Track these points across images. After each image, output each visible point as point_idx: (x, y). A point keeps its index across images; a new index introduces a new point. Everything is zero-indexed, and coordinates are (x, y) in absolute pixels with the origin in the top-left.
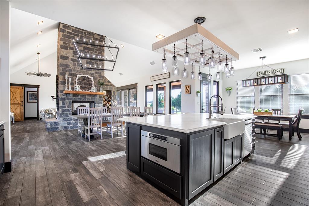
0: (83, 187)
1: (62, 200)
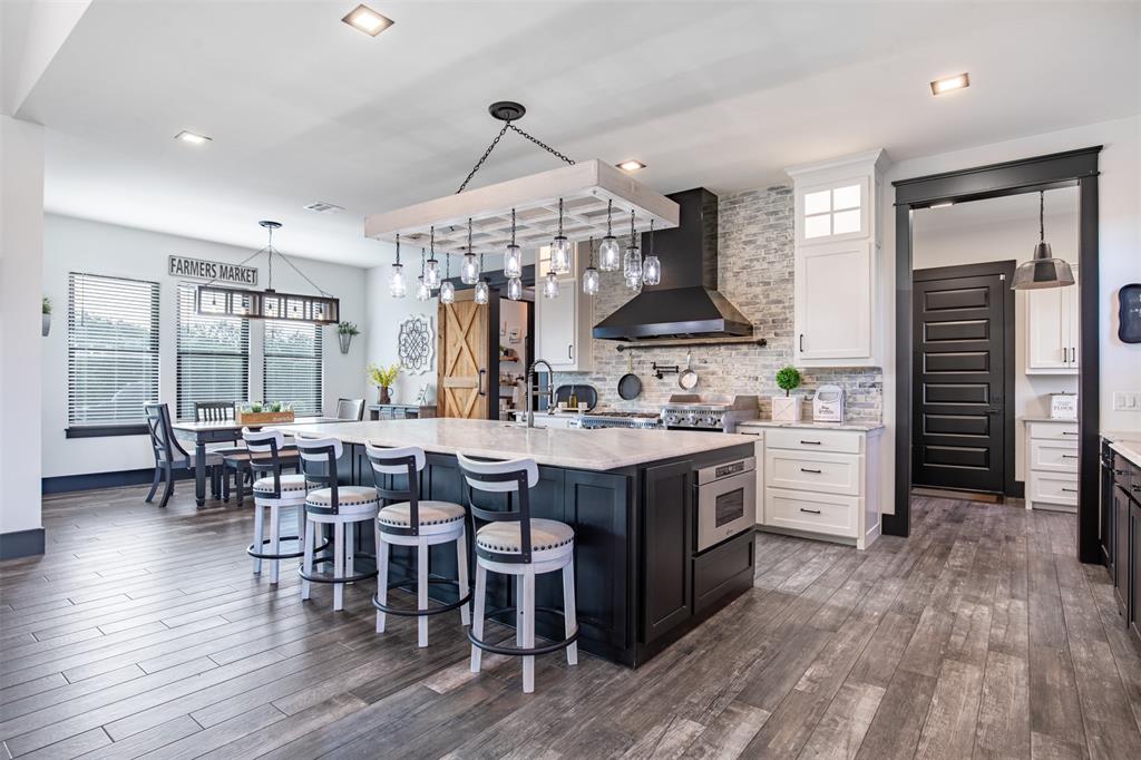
0: (842, 722)
1: (938, 733)
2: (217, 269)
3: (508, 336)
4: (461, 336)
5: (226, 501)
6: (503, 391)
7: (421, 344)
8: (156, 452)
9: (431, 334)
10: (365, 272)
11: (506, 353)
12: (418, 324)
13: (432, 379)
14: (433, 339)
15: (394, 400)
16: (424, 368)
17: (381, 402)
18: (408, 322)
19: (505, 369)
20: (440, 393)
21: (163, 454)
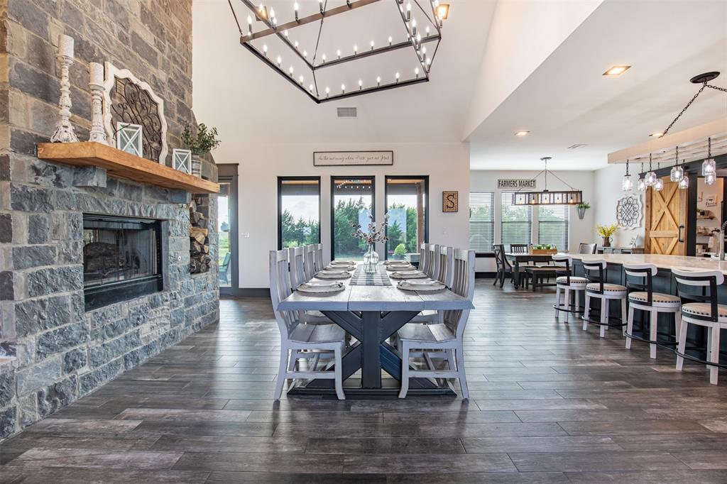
2: (518, 182)
3: (705, 201)
4: (664, 205)
5: (527, 288)
6: (699, 240)
7: (633, 212)
8: (498, 264)
9: (641, 205)
10: (594, 173)
11: (703, 213)
12: (631, 200)
13: (642, 232)
14: (642, 208)
15: (613, 245)
16: (634, 226)
17: (605, 245)
18: (623, 199)
19: (701, 225)
20: (647, 241)
21: (501, 266)
